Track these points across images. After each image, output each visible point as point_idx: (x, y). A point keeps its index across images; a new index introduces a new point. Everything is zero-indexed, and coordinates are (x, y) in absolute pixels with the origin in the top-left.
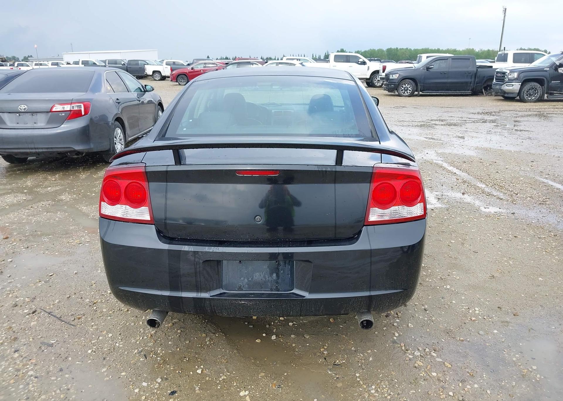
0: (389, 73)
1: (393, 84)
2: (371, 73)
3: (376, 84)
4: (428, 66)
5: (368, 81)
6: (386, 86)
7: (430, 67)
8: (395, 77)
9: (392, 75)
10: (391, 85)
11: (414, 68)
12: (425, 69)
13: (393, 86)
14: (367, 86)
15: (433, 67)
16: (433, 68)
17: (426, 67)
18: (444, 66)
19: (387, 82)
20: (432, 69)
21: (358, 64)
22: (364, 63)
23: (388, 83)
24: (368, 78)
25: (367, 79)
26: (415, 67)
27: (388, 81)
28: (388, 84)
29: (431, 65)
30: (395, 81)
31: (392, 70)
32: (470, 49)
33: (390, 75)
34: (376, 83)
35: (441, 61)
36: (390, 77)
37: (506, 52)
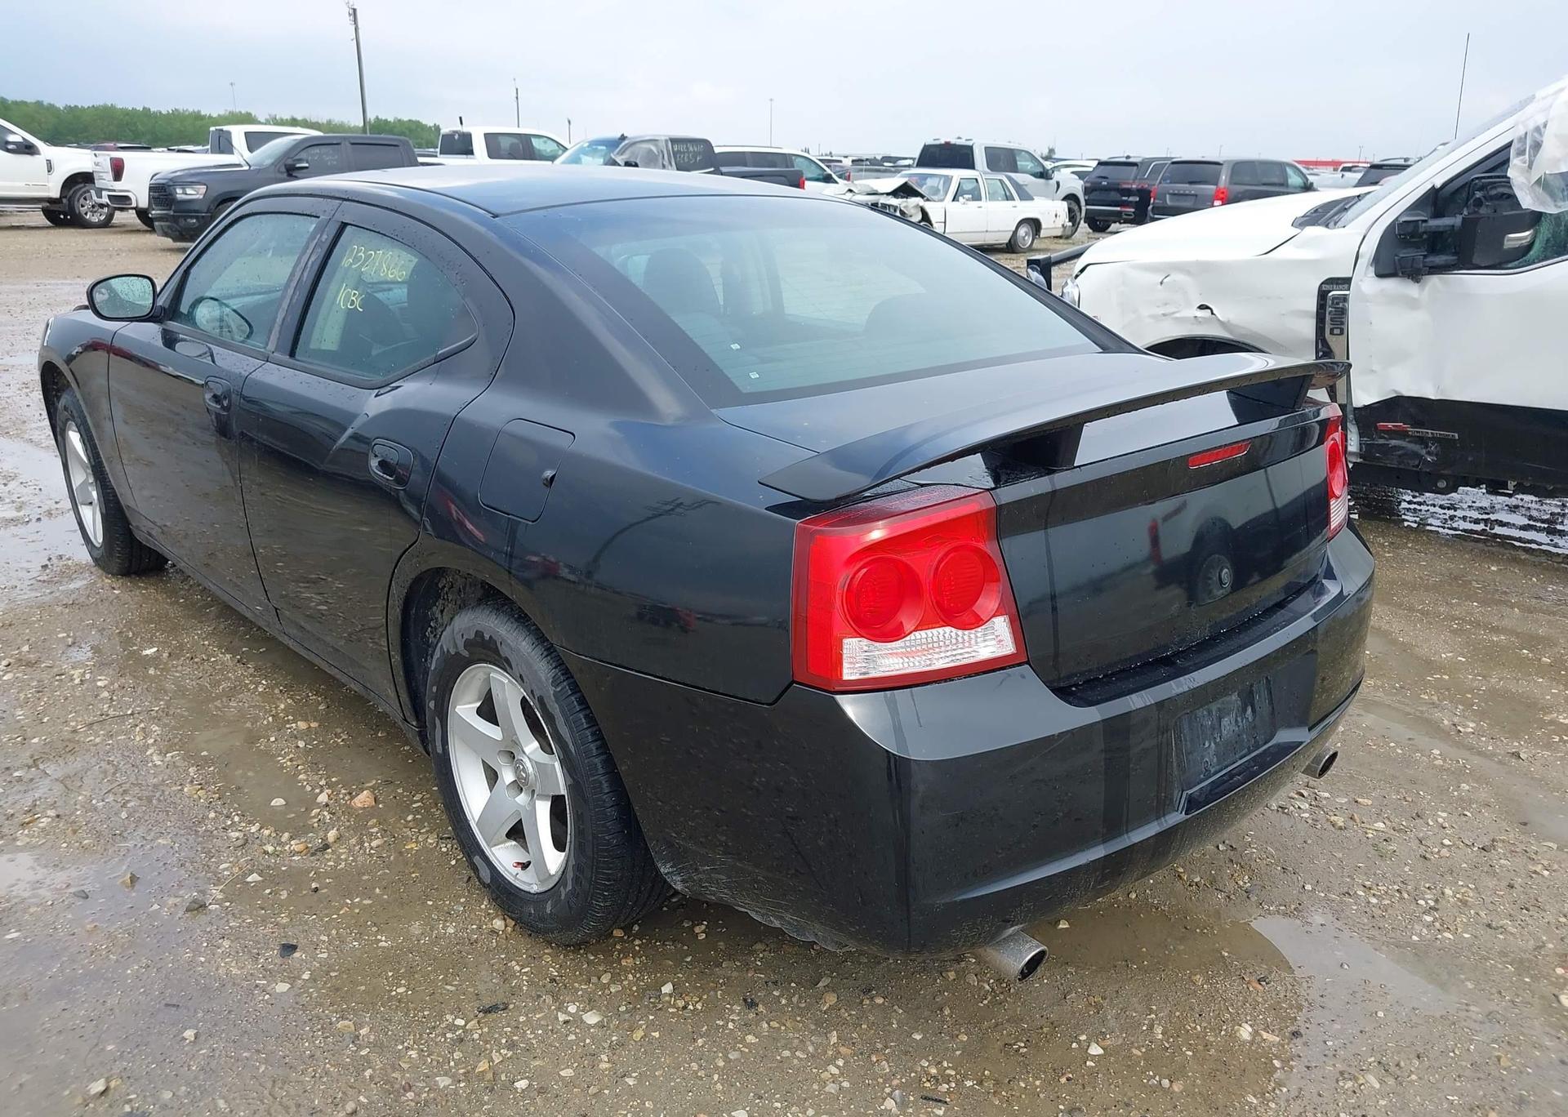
0: (171, 183)
1: (192, 217)
2: (63, 181)
3: (88, 217)
4: (290, 162)
5: (55, 207)
6: (167, 223)
7: (298, 165)
8: (195, 193)
9: (184, 189)
10: (185, 220)
11: (246, 168)
12: (281, 170)
13: (194, 221)
14: (49, 223)
15: (307, 165)
16: (306, 168)
17: (285, 165)
18: (335, 163)
19: (170, 210)
20: (305, 171)
21: (8, 151)
22: (28, 149)
23: (172, 213)
24: (56, 199)
25: (51, 201)
26: (250, 167)
27: (173, 207)
28: (173, 216)
29: (300, 160)
30: (197, 208)
31: (176, 172)
32: (240, 112)
33: (175, 189)
34: (86, 214)
35: (324, 149)
36: (178, 196)
37: (465, 129)
